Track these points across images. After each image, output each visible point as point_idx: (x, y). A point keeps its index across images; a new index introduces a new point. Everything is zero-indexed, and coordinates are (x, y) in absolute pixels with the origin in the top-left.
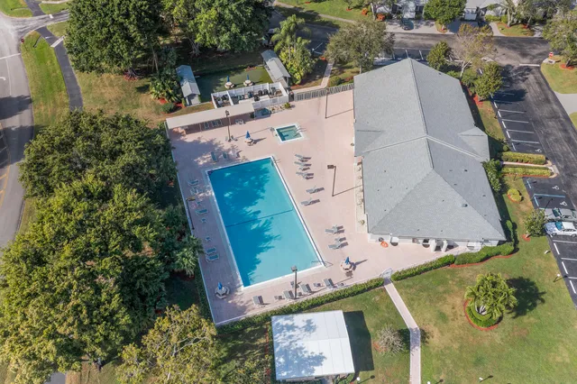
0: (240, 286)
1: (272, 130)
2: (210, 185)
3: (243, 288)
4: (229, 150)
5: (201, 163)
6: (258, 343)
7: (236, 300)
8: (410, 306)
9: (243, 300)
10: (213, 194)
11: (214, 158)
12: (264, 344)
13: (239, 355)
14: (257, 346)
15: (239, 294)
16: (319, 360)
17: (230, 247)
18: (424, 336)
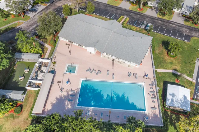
0: (145, 113)
1: (65, 73)
2: (86, 107)
3: (146, 112)
4: (68, 93)
5: (70, 107)
6: (170, 114)
7: (150, 115)
8: (165, 69)
9: (151, 114)
10: (93, 108)
11: (70, 100)
12: (170, 112)
13: (174, 122)
14: (171, 115)
15: (148, 114)
16: (185, 97)
17: (125, 110)
18: (175, 70)
